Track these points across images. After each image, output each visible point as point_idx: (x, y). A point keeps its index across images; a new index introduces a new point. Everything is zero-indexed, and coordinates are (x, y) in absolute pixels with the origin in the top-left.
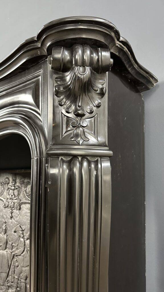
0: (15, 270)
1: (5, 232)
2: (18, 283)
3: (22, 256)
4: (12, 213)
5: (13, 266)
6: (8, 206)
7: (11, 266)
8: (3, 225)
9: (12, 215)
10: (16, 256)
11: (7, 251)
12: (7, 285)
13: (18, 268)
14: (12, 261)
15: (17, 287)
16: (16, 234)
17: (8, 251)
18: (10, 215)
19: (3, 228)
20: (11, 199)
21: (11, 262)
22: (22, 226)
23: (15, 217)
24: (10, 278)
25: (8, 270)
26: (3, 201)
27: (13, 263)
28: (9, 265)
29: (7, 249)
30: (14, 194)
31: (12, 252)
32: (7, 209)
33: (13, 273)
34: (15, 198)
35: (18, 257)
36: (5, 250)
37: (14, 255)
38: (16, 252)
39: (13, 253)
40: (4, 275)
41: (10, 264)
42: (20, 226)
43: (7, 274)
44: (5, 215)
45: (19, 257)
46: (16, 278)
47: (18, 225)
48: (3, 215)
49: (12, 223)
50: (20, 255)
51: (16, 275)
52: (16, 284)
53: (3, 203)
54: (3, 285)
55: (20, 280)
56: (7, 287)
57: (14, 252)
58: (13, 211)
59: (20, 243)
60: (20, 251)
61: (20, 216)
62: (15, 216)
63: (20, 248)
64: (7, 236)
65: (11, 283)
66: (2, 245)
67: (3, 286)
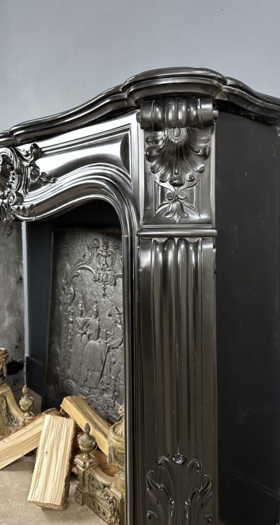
0: (112, 367)
1: (97, 316)
2: (115, 386)
3: (120, 349)
4: (104, 290)
5: (108, 362)
6: (99, 280)
7: (106, 363)
8: (93, 305)
9: (104, 292)
10: (113, 348)
11: (99, 342)
12: (101, 388)
13: (115, 365)
14: (106, 355)
15: (115, 391)
16: (110, 318)
17: (101, 341)
18: (103, 292)
19: (93, 309)
20: (102, 269)
21: (106, 357)
22: (118, 308)
23: (109, 295)
24: (104, 378)
25: (102, 367)
26: (92, 272)
27: (107, 358)
28: (103, 361)
29: (100, 339)
30: (106, 263)
31: (106, 343)
32: (97, 283)
33: (109, 372)
34: (108, 269)
35: (114, 351)
36: (97, 339)
37: (109, 347)
38: (113, 343)
39: (108, 345)
40: (98, 374)
41: (104, 359)
42: (116, 308)
43: (100, 373)
44: (95, 291)
45: (116, 350)
46: (113, 379)
47: (113, 305)
48: (92, 292)
49: (105, 302)
50: (117, 348)
51: (113, 375)
52: (113, 386)
53: (92, 274)
54: (96, 388)
55: (119, 382)
56: (102, 391)
57: (109, 343)
58: (107, 286)
59: (117, 331)
60: (118, 342)
61: (116, 293)
62: (109, 293)
63: (117, 337)
64: (99, 320)
65: (107, 386)
66: (92, 333)
67: (97, 390)
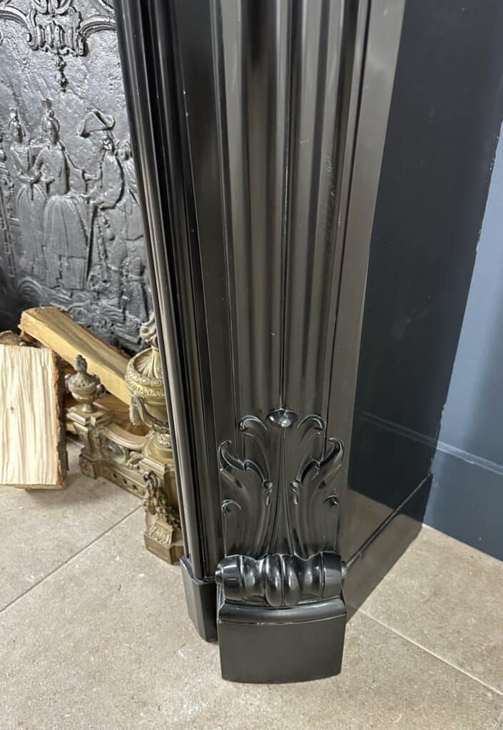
0: (108, 248)
1: (56, 139)
2: (121, 284)
3: (119, 209)
4: (61, 70)
5: (98, 239)
6: (43, 44)
7: (95, 239)
8: (42, 113)
9: (63, 76)
10: (103, 209)
11: (72, 198)
12: (92, 288)
13: (115, 243)
14: (93, 224)
15: (122, 293)
16: (88, 140)
17: (77, 196)
18: (59, 76)
19: (43, 124)
20: (47, 13)
21: (92, 228)
22: (102, 114)
23: (75, 84)
24: (96, 271)
25: (88, 249)
26: (25, 25)
27: (96, 230)
28: (86, 237)
29: (73, 190)
31: (88, 199)
32: (41, 53)
33: (103, 257)
34: (62, 10)
35: (107, 214)
36: (66, 193)
37: (96, 208)
38: (102, 198)
39: (91, 202)
40: (80, 263)
41: (89, 235)
42: (98, 115)
43: (87, 260)
44: (40, 75)
45: (111, 211)
46: (115, 271)
47: (90, 109)
48: (34, 79)
49: (68, 103)
50: (114, 207)
51: (113, 263)
52: (117, 285)
53: (24, 30)
54: (82, 290)
55: (127, 276)
56: (95, 294)
57: (94, 199)
58: (66, 59)
59: (108, 170)
60: (112, 194)
61: (92, 77)
62: (73, 78)
63: (110, 184)
64: (63, 149)
65: (104, 284)
66: (54, 180)
67: (84, 293)
